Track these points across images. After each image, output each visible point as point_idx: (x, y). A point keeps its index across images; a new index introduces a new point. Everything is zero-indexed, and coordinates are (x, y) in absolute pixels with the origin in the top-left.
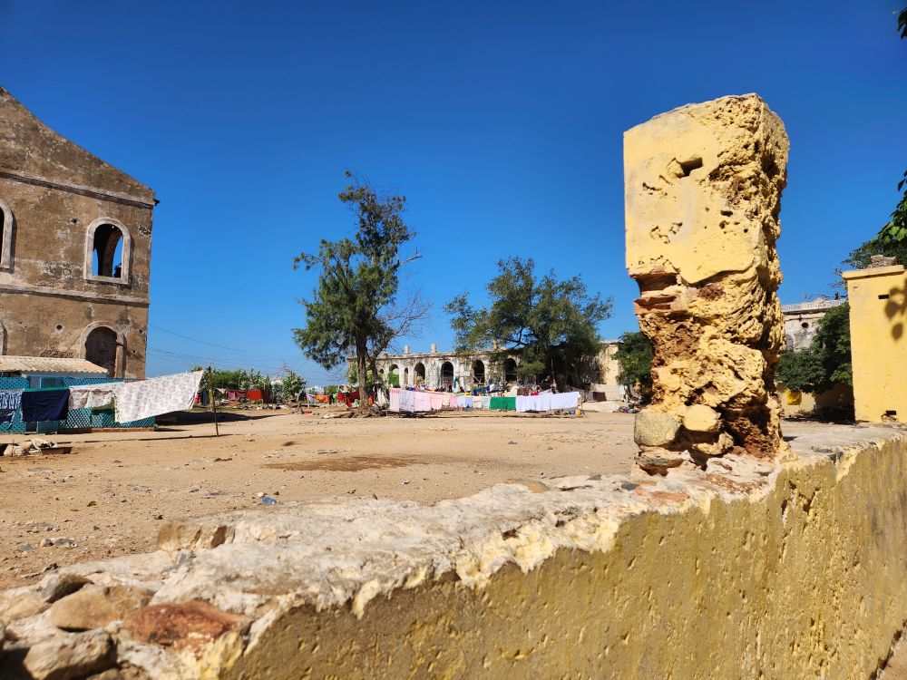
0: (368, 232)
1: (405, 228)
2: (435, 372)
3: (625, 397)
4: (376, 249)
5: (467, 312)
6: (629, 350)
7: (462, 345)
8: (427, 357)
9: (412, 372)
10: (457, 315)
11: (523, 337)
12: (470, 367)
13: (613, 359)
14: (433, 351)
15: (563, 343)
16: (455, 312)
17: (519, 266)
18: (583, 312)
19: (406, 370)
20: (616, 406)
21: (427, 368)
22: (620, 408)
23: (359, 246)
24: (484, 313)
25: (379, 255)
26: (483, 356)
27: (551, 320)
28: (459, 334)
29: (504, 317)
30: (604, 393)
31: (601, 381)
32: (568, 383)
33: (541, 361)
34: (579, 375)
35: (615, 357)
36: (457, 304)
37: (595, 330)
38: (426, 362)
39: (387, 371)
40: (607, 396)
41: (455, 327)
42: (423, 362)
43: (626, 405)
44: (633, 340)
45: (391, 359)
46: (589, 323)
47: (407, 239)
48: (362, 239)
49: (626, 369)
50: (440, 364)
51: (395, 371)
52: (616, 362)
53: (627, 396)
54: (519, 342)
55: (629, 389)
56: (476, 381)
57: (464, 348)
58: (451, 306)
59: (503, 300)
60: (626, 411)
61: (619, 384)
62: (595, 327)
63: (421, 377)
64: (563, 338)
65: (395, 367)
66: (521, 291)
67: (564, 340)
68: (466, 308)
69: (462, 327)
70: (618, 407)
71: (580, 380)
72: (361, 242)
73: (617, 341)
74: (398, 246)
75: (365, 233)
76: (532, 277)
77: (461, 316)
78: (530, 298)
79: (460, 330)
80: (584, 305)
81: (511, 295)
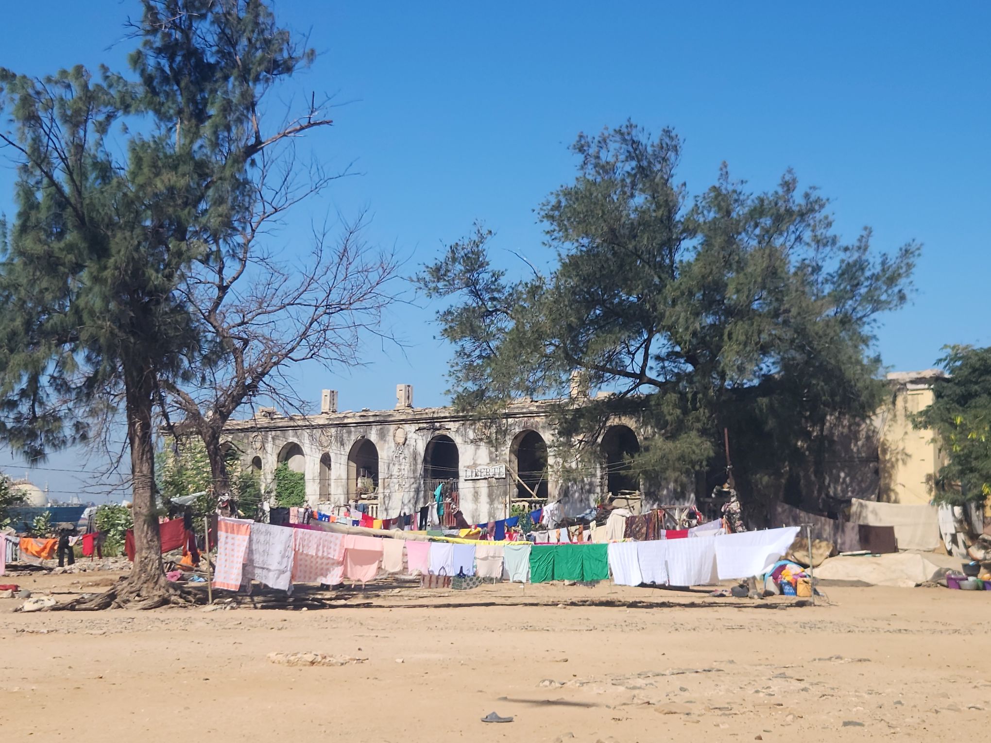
0: (168, 50)
1: (284, 37)
2: (406, 467)
3: (954, 540)
4: (191, 100)
5: (487, 289)
6: (964, 401)
7: (471, 386)
8: (383, 421)
9: (340, 467)
10: (460, 299)
11: (651, 363)
12: (506, 450)
13: (916, 426)
14: (401, 404)
15: (767, 379)
16: (451, 287)
17: (635, 151)
18: (828, 289)
19: (326, 460)
20: (926, 570)
21: (385, 452)
22: (939, 574)
23: (141, 91)
24: (534, 291)
25: (200, 116)
26: (541, 420)
27: (731, 312)
28: (462, 353)
29: (591, 303)
30: (891, 529)
31: (883, 493)
32: (786, 501)
33: (703, 432)
34: (819, 474)
35: (924, 420)
36: (459, 267)
37: (865, 341)
38: (382, 435)
39: (270, 462)
40: (901, 537)
41: (449, 333)
42: (373, 437)
43: (956, 564)
44: (974, 370)
45: (283, 429)
46: (845, 321)
47: (289, 69)
48: (151, 68)
49: (955, 457)
50: (420, 443)
51: (294, 464)
52: (928, 433)
53: (961, 537)
54: (641, 378)
55: (966, 513)
56: (522, 493)
57: (480, 395)
58: (438, 272)
59: (590, 254)
60: (954, 583)
61: (937, 501)
62: (866, 330)
63: (368, 481)
64: (770, 366)
65: (293, 450)
66: (644, 223)
67: (774, 370)
68: (485, 277)
69: (474, 333)
70: (932, 570)
71: (823, 488)
72: (148, 80)
73: (928, 373)
74: (258, 89)
75: (159, 51)
76: (675, 183)
77: (471, 301)
78: (671, 244)
79: (468, 344)
80: (831, 266)
81: (613, 237)
